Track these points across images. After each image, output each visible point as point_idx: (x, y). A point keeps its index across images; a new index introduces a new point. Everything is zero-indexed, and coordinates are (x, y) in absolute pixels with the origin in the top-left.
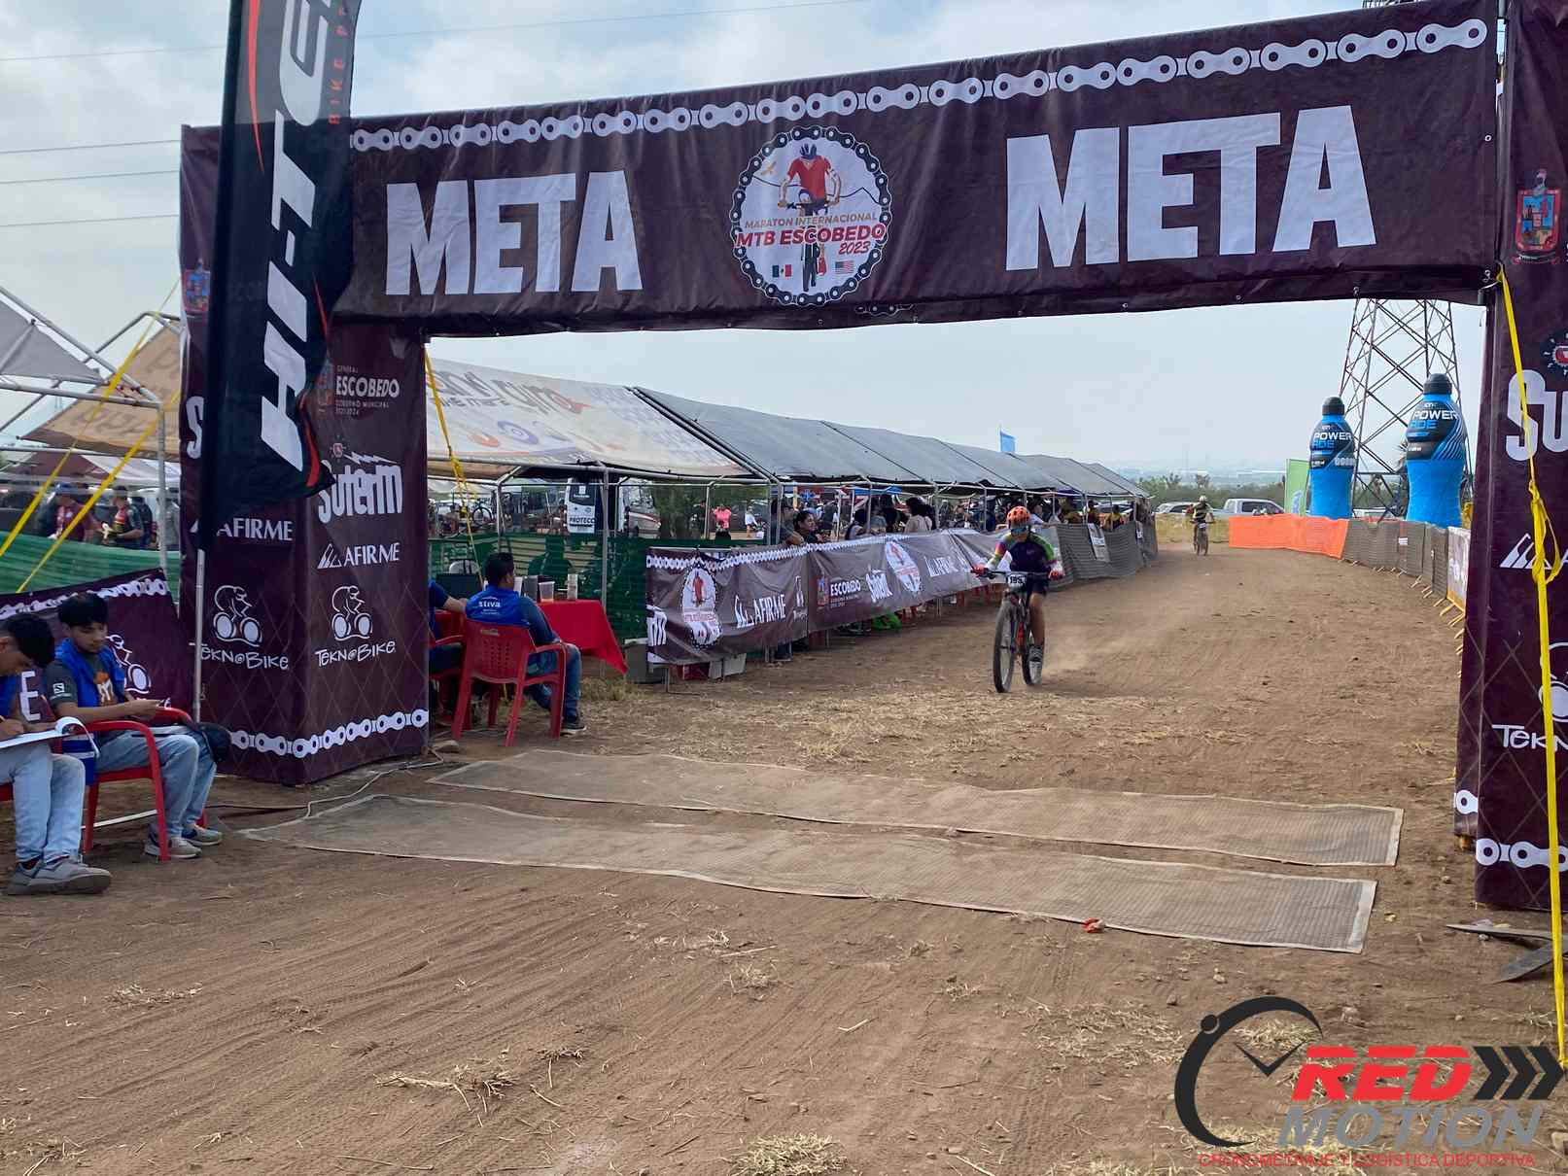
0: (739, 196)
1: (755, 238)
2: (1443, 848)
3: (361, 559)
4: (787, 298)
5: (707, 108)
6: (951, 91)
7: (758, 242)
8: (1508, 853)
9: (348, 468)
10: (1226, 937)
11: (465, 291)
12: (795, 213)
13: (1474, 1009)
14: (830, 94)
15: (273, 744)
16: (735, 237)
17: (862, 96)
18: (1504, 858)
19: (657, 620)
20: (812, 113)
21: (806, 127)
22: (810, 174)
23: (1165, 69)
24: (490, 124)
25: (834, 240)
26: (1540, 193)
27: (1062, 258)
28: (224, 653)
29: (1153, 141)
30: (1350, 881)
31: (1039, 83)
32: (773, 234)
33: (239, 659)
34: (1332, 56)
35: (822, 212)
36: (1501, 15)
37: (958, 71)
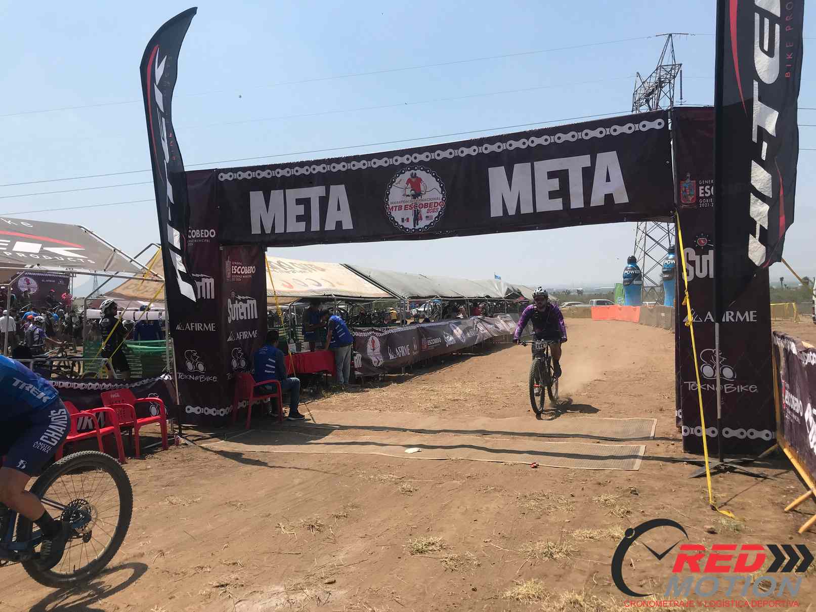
0: (388, 193)
1: (394, 208)
2: (672, 433)
3: (242, 337)
4: (407, 230)
5: (373, 161)
6: (467, 151)
7: (396, 209)
8: (693, 431)
9: (236, 301)
10: (588, 467)
11: (283, 232)
12: (409, 198)
13: (680, 487)
14: (420, 153)
15: (211, 412)
16: (387, 208)
17: (433, 154)
18: (692, 433)
19: (358, 357)
20: (415, 161)
21: (412, 166)
22: (415, 183)
23: (546, 140)
24: (291, 168)
25: (425, 208)
26: (689, 181)
27: (512, 212)
28: (190, 376)
29: (544, 166)
30: (636, 446)
31: (499, 147)
32: (401, 206)
33: (197, 378)
34: (608, 133)
35: (420, 197)
36: (669, 117)
37: (468, 144)
